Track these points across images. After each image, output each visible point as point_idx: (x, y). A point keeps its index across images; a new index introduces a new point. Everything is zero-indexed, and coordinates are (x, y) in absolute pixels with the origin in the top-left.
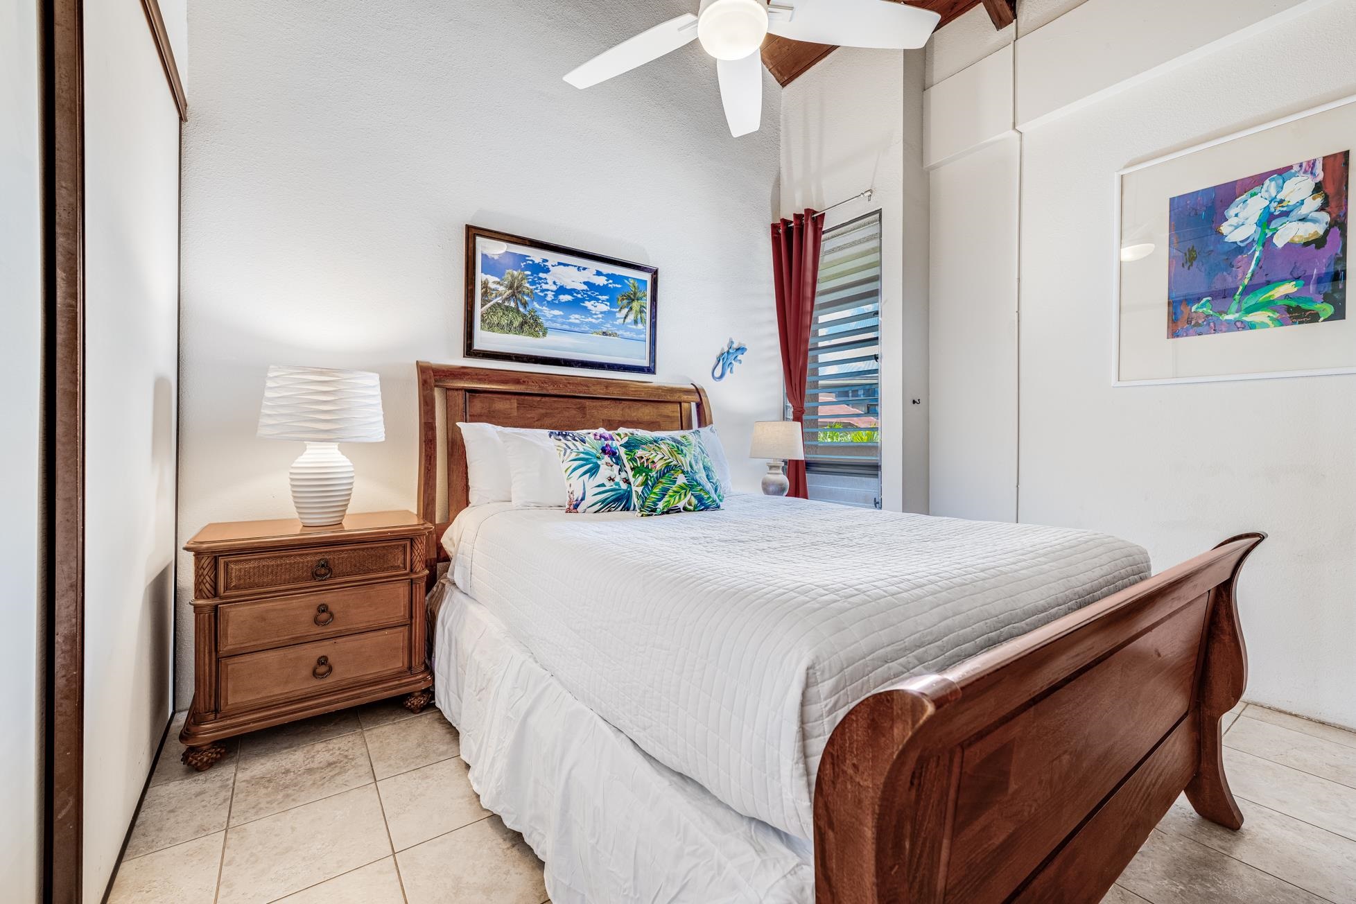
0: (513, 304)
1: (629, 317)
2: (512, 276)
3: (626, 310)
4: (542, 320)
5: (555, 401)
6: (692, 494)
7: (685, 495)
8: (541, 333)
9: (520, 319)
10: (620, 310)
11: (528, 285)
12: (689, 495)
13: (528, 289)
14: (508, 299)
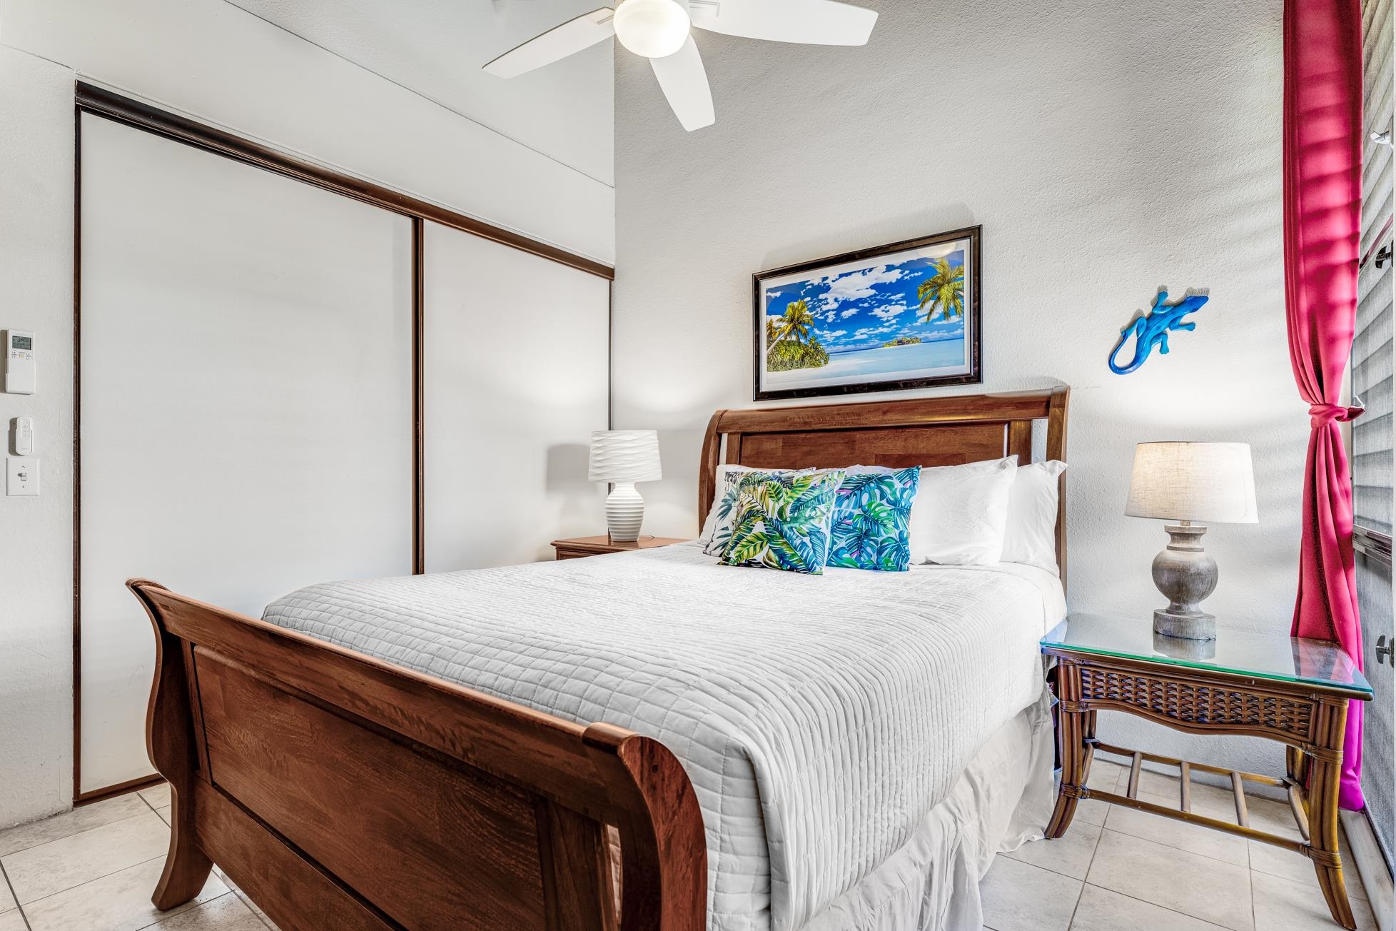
0: (794, 338)
1: (935, 311)
2: (793, 308)
3: (932, 302)
4: (823, 346)
5: (820, 437)
6: (770, 547)
7: (761, 547)
8: (822, 361)
9: (802, 351)
10: (922, 306)
11: (808, 313)
12: (766, 548)
13: (808, 316)
14: (789, 334)
